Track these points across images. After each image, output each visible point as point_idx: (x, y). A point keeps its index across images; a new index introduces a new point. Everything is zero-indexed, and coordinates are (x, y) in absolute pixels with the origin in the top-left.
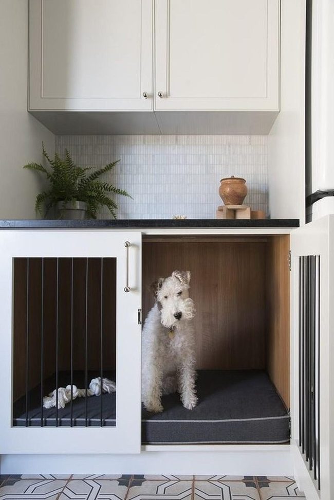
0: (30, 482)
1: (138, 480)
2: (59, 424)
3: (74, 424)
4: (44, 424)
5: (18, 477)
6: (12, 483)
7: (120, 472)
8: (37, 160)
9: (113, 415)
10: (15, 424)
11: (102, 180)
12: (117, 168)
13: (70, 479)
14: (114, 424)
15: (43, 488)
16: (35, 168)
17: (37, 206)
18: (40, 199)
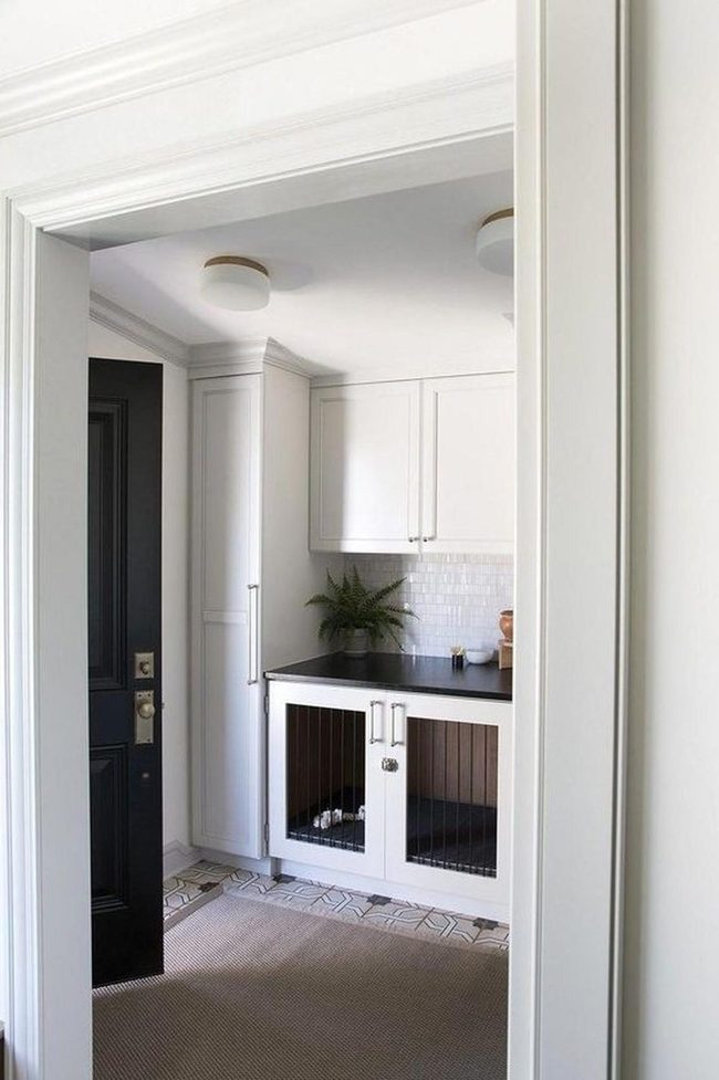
0: (299, 885)
1: (386, 900)
2: (322, 843)
3: (333, 845)
4: (310, 841)
5: (293, 878)
6: (287, 882)
7: (372, 892)
8: (322, 590)
9: (363, 843)
10: (289, 836)
11: (389, 600)
12: (404, 585)
13: (332, 888)
14: (363, 851)
15: (309, 890)
16: (318, 600)
17: (321, 634)
18: (324, 626)
